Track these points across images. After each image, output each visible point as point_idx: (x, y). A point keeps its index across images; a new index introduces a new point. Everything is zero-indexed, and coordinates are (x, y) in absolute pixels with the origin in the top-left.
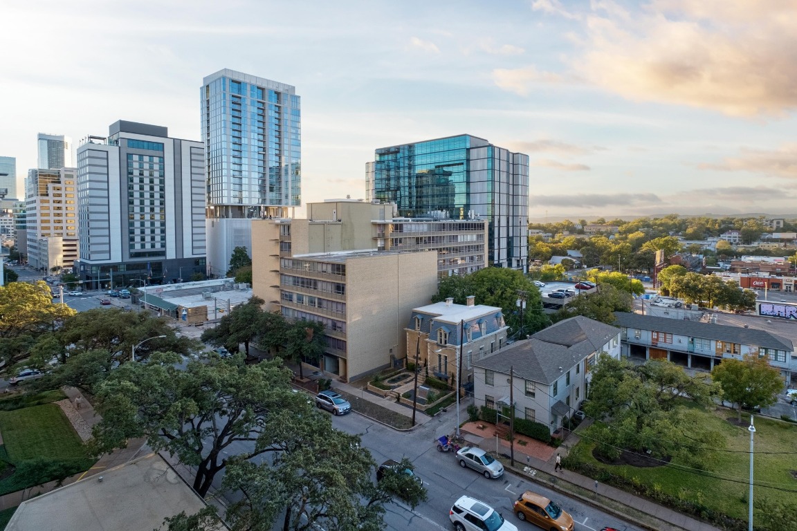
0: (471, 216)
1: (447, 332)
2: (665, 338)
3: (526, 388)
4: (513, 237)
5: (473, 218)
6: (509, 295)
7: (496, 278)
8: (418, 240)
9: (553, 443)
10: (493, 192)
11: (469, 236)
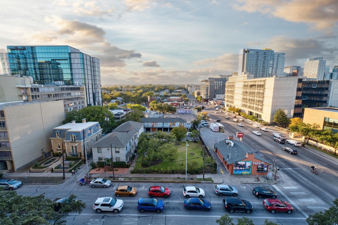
0: (77, 84)
1: (75, 136)
2: (156, 124)
3: (116, 150)
4: (95, 93)
5: (78, 85)
6: (101, 116)
7: (94, 110)
8: (49, 96)
9: (128, 167)
10: (84, 74)
11: (77, 93)
